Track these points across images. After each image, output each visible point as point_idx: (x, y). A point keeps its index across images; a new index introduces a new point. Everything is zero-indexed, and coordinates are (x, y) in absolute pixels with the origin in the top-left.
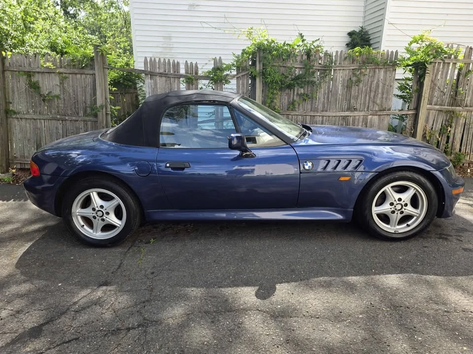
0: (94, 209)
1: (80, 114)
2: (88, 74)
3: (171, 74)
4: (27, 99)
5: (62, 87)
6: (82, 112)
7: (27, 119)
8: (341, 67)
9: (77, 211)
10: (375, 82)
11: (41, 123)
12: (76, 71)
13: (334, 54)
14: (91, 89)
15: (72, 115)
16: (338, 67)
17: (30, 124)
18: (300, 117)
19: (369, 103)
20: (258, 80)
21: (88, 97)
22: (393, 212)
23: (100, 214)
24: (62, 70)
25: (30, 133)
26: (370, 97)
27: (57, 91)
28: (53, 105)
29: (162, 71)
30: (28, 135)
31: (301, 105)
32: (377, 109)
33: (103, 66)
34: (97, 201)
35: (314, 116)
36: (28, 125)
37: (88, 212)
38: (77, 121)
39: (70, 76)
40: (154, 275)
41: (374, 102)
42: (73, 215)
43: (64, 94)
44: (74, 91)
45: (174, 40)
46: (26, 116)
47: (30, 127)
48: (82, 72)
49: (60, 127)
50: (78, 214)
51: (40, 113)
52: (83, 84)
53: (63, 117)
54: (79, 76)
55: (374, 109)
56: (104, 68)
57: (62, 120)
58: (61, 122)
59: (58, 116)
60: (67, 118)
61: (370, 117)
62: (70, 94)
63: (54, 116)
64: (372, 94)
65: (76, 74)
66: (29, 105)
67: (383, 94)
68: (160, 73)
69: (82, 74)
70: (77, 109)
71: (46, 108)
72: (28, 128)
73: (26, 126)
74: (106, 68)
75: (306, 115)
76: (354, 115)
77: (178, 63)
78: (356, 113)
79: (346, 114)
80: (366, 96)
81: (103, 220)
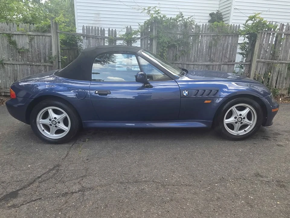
0: (50, 120)
1: (42, 61)
2: (47, 36)
3: (99, 37)
4: (8, 51)
5: (30, 44)
6: (43, 60)
7: (8, 64)
8: (205, 34)
10: (226, 44)
11: (17, 67)
12: (39, 34)
13: (201, 26)
14: (48, 45)
15: (36, 62)
16: (203, 34)
17: (10, 67)
18: (180, 65)
20: (154, 41)
21: (47, 51)
22: (236, 123)
23: (54, 122)
24: (30, 33)
25: (10, 73)
26: (223, 53)
27: (27, 47)
28: (25, 55)
29: (93, 34)
30: (9, 74)
31: (181, 58)
32: (227, 61)
34: (52, 115)
35: (189, 64)
36: (9, 68)
37: (47, 121)
38: (40, 66)
39: (36, 37)
40: (89, 160)
41: (225, 56)
42: (37, 123)
43: (31, 48)
44: (38, 46)
45: (101, 16)
46: (8, 62)
47: (10, 69)
48: (43, 35)
49: (29, 69)
50: (40, 122)
51: (16, 61)
52: (44, 42)
53: (31, 63)
54: (41, 37)
55: (225, 61)
56: (57, 32)
57: (30, 65)
58: (30, 66)
59: (28, 63)
60: (33, 64)
61: (222, 66)
62: (35, 48)
63: (26, 62)
65: (39, 36)
66: (9, 55)
67: (230, 51)
68: (93, 36)
70: (40, 58)
71: (20, 57)
72: (9, 70)
75: (184, 64)
76: (213, 64)
77: (104, 29)
78: (214, 63)
79: (208, 63)
80: (220, 52)
81: (56, 127)
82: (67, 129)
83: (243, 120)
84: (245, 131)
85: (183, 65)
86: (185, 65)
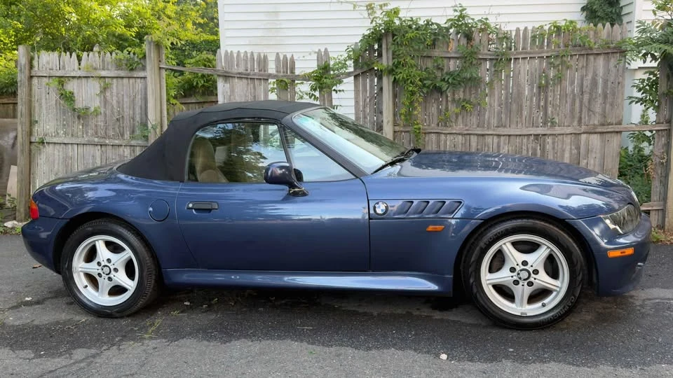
0: (99, 264)
1: (126, 136)
2: (138, 78)
3: (255, 74)
4: (57, 115)
5: (102, 97)
6: (128, 133)
7: (55, 143)
8: (526, 53)
9: (79, 265)
10: (590, 77)
11: (73, 149)
12: (122, 73)
13: (514, 33)
14: (141, 98)
15: (114, 137)
16: (521, 53)
17: (59, 151)
18: (460, 137)
19: (581, 112)
20: (385, 79)
21: (138, 111)
22: (516, 283)
23: (106, 270)
24: (104, 73)
25: (59, 164)
26: (581, 102)
27: (95, 104)
28: (90, 123)
29: (242, 70)
30: (56, 167)
31: (460, 118)
32: (596, 122)
33: (159, 65)
34: (103, 253)
35: (483, 135)
36: (56, 152)
37: (93, 268)
38: (121, 145)
39: (115, 80)
41: (589, 110)
42: (74, 270)
43: (105, 107)
44: (118, 102)
45: (282, 17)
46: (55, 140)
47: (59, 155)
48: (129, 75)
49: (98, 154)
50: (80, 269)
51: (72, 135)
52: (131, 91)
53: (102, 140)
54: (125, 81)
55: (591, 123)
56: (160, 68)
57: (101, 145)
58: (99, 147)
59: (96, 140)
60: (107, 142)
61: (584, 137)
62: (113, 106)
63: (91, 139)
64: (586, 97)
65: (122, 78)
66: (59, 123)
67: (605, 97)
68: (239, 74)
69: (129, 78)
70: (122, 129)
71: (81, 127)
72: (56, 156)
73: (54, 154)
74: (163, 68)
75: (470, 134)
76: (554, 133)
77: (265, 57)
78: (558, 130)
79: (540, 131)
80: (574, 101)
81: (110, 279)
82: (131, 285)
83: (532, 275)
84: (544, 305)
85: (468, 136)
86: (472, 137)
